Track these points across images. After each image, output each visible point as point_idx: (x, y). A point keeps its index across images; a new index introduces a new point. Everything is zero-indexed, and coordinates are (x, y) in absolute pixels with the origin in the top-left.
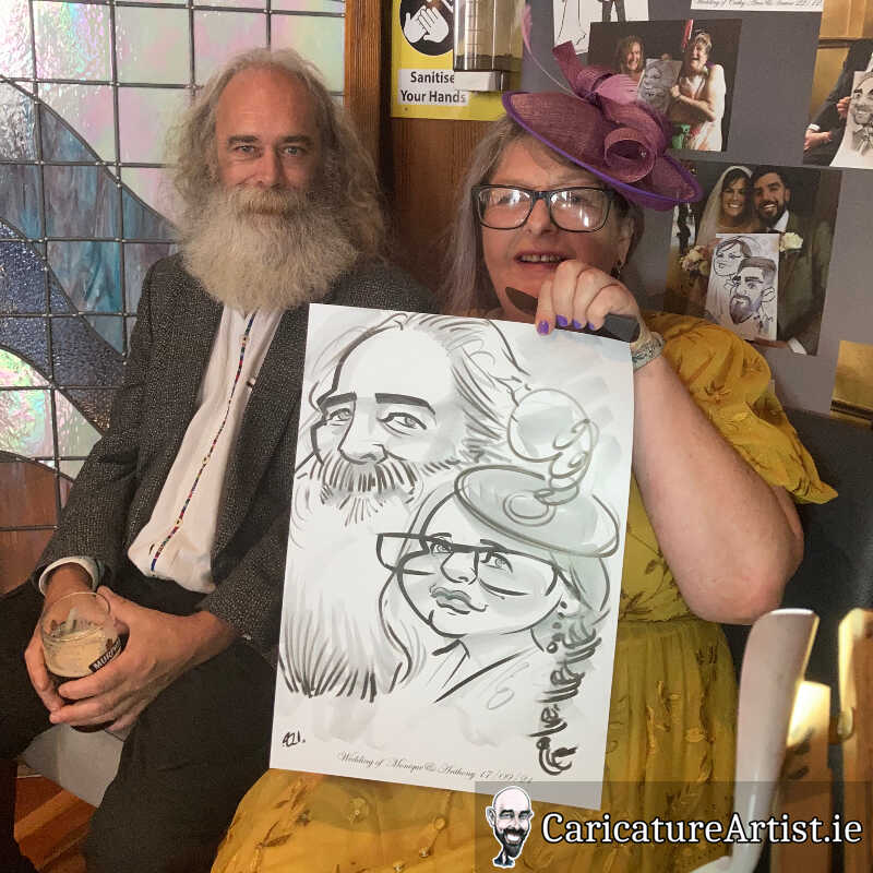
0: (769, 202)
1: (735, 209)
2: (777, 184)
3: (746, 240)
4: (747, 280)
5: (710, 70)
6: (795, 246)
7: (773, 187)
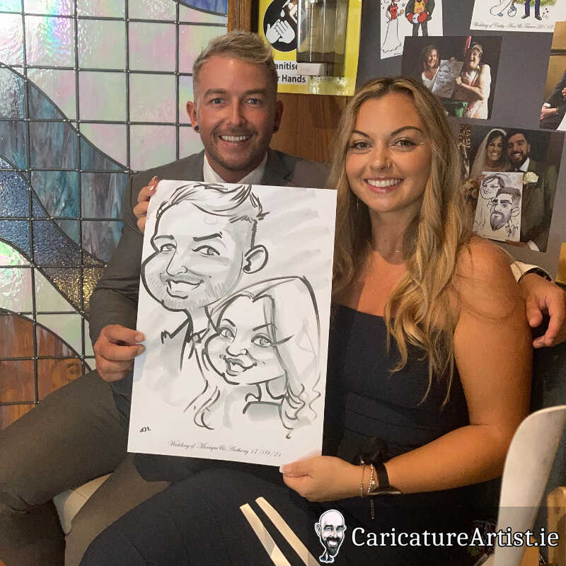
0: (517, 152)
1: (495, 157)
2: (523, 141)
3: (501, 176)
4: (501, 202)
5: (481, 67)
6: (533, 181)
7: (519, 143)
